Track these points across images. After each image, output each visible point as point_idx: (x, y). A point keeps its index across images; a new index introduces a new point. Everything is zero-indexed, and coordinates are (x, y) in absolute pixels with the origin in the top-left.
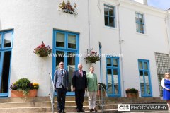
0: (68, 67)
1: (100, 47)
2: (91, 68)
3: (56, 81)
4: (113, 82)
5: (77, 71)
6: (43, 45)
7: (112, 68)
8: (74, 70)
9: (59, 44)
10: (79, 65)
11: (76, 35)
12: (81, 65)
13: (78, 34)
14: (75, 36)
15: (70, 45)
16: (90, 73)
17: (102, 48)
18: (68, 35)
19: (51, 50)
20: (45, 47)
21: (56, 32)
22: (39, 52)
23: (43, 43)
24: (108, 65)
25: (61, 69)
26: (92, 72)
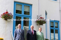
0: (24, 28)
1: (46, 14)
2: (40, 28)
3: (16, 37)
4: (54, 38)
6: (7, 12)
7: (54, 29)
8: (28, 30)
10: (31, 26)
11: (30, 6)
12: (33, 26)
13: (31, 5)
15: (25, 13)
18: (25, 6)
19: (12, 16)
20: (9, 14)
21: (16, 3)
22: (4, 17)
23: (7, 11)
24: (51, 27)
25: (19, 29)
26: (40, 31)
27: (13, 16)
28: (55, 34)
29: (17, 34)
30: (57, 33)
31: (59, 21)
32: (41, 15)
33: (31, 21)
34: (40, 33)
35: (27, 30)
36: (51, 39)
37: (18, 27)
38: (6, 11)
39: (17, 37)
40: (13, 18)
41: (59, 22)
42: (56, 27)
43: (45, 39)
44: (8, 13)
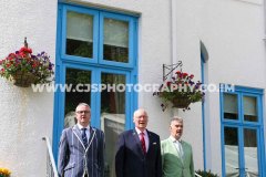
0: (101, 120)
1: (204, 58)
4: (242, 169)
5: (130, 133)
6: (26, 51)
7: (240, 125)
8: (120, 131)
9: (74, 47)
11: (129, 19)
13: (136, 16)
14: (127, 24)
15: (109, 52)
16: (172, 139)
17: (210, 61)
18: (106, 19)
19: (50, 65)
20: (33, 57)
21: (65, 9)
22: (12, 73)
23: (26, 44)
24: (227, 116)
25: (81, 127)
26: (177, 138)
27: (54, 69)
28: (246, 148)
29: (73, 150)
30: (255, 145)
31: (262, 90)
32: (180, 64)
33: (135, 94)
34: (177, 145)
35: (119, 133)
36: (228, 171)
37: (78, 116)
38: (23, 46)
39: (70, 164)
40: (53, 76)
41: (261, 95)
42: (247, 118)
43: (199, 173)
44: (30, 52)
